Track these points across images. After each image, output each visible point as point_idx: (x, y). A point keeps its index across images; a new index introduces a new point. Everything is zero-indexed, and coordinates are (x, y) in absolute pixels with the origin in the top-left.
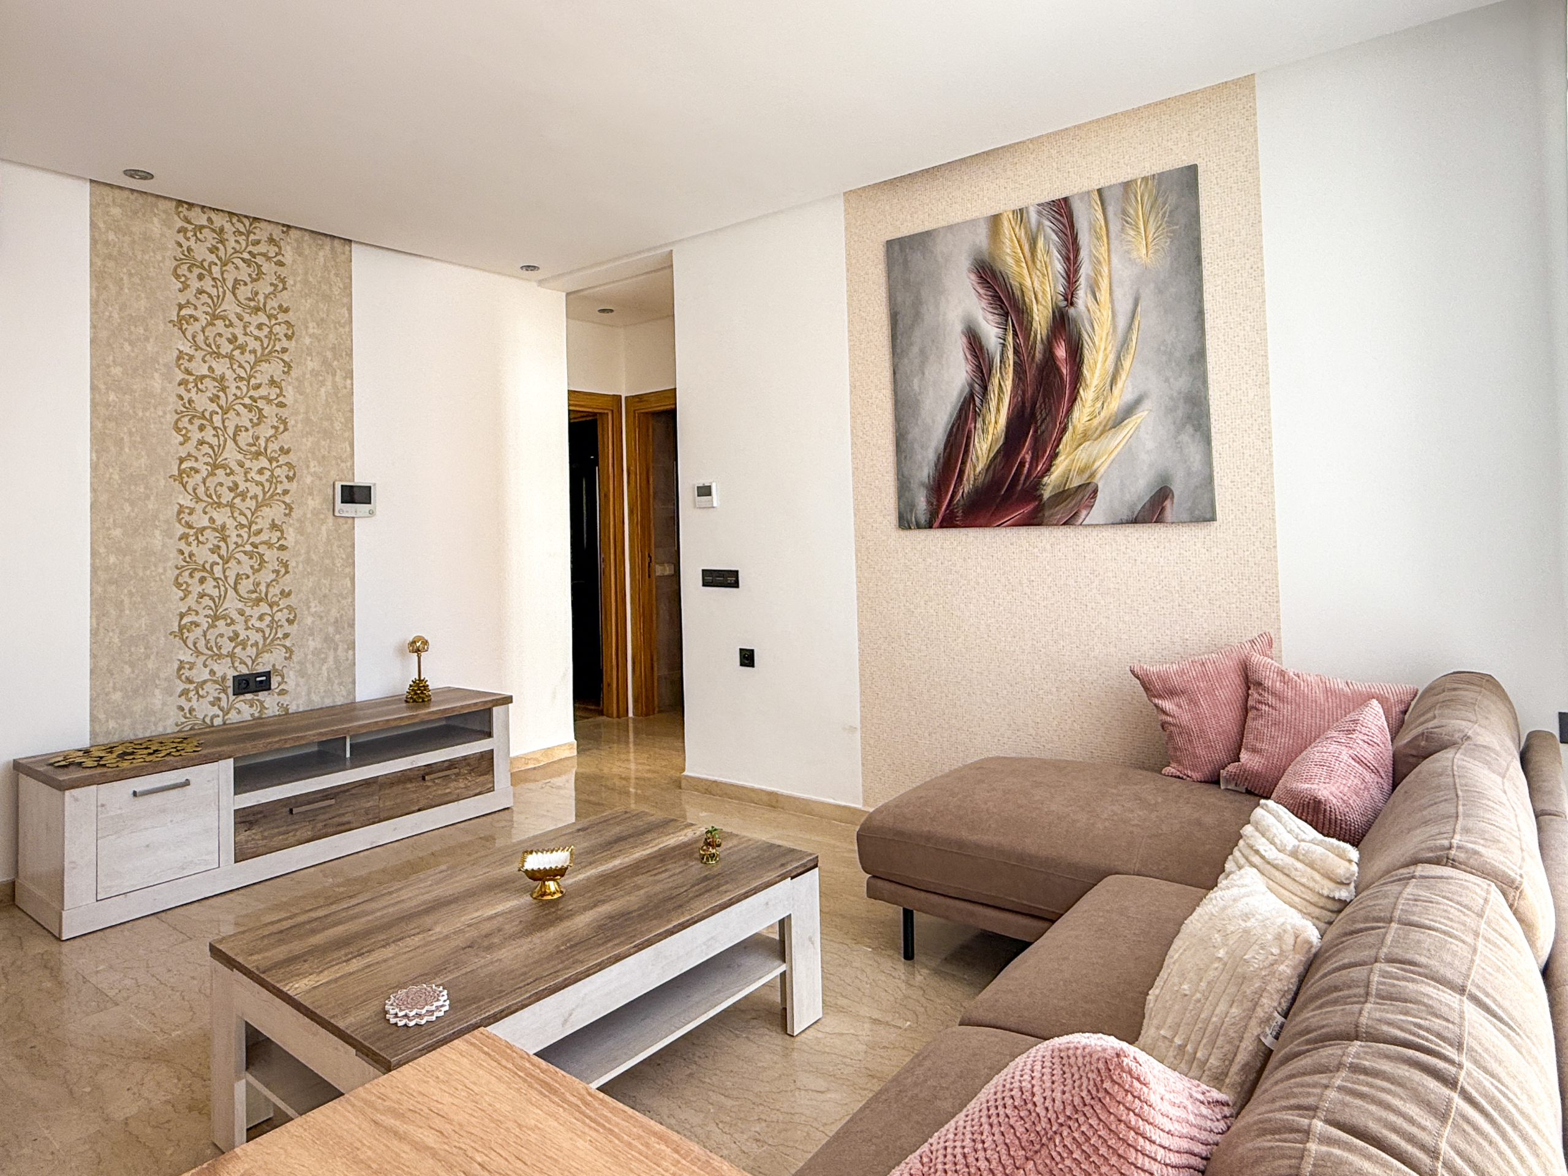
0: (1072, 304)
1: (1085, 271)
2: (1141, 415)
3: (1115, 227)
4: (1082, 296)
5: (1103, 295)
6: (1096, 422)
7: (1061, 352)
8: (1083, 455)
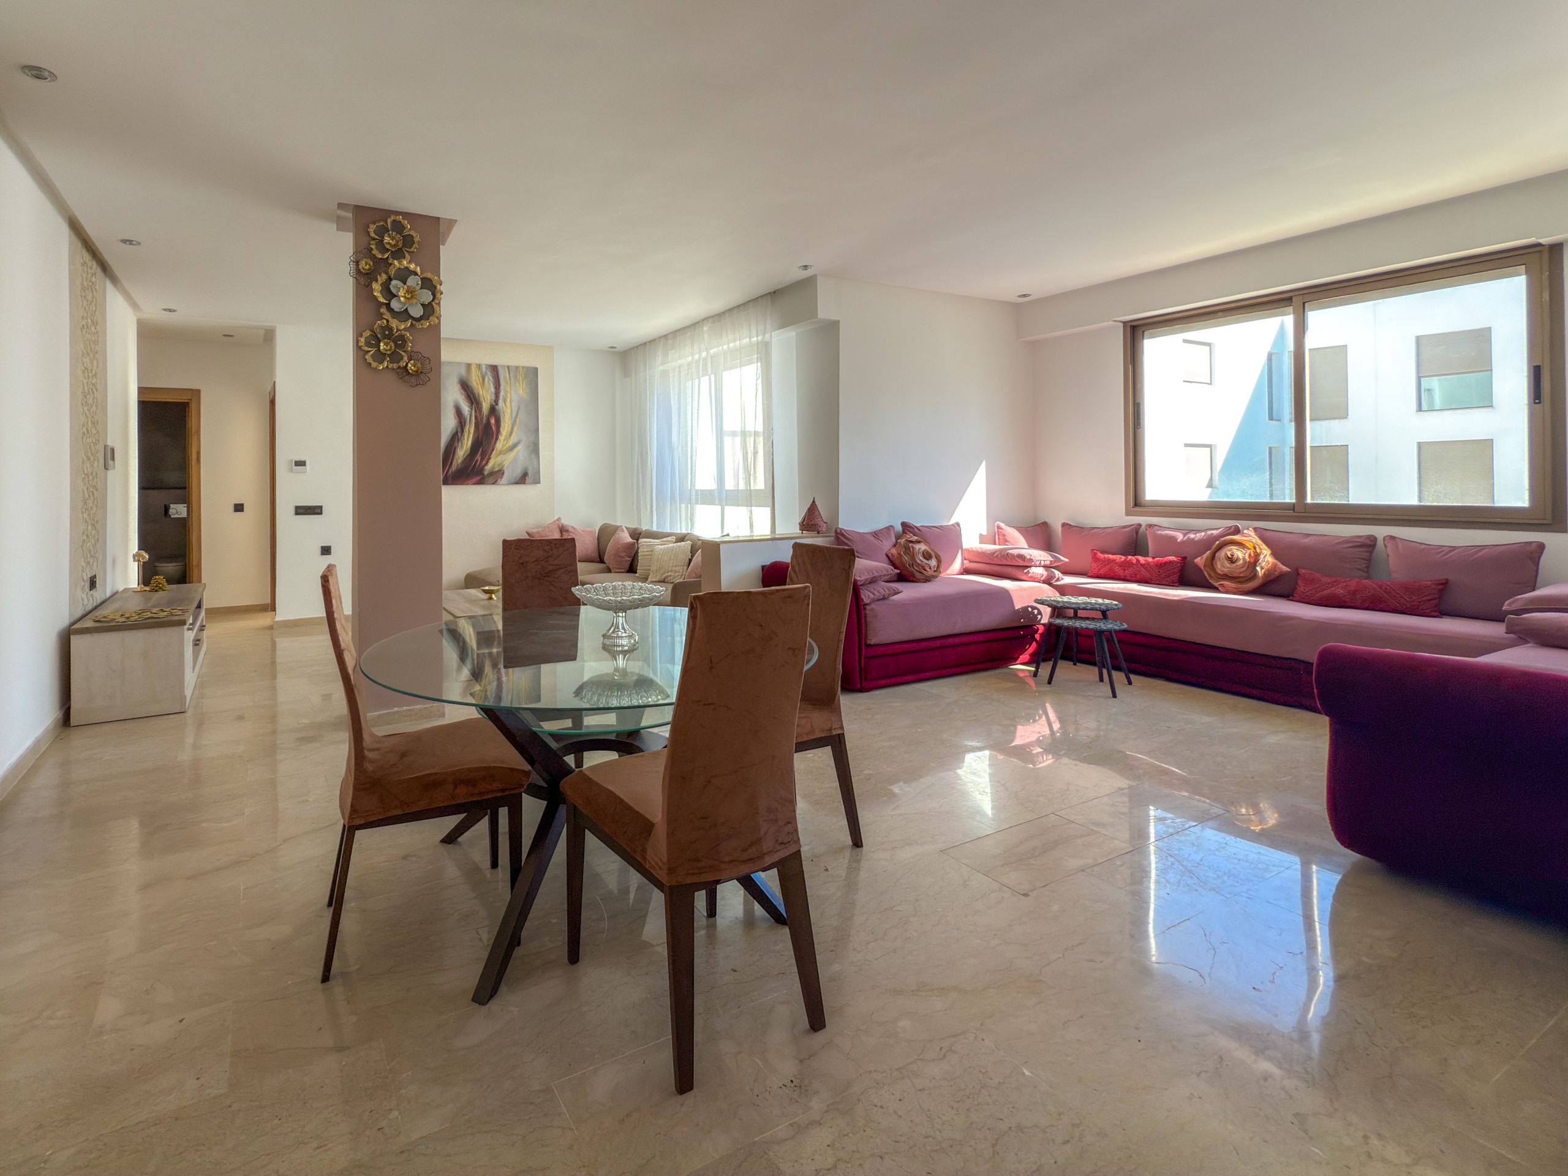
0: (497, 404)
1: (502, 393)
2: (519, 447)
3: (513, 381)
4: (501, 402)
5: (508, 403)
6: (504, 448)
7: (493, 421)
8: (499, 459)
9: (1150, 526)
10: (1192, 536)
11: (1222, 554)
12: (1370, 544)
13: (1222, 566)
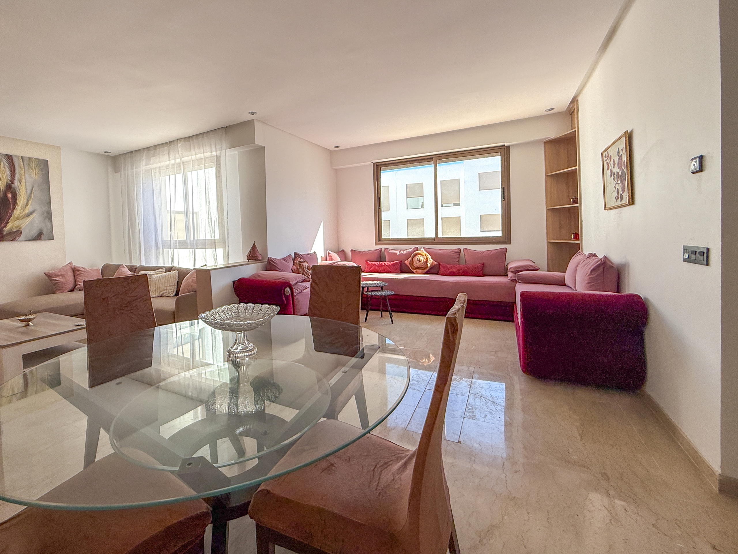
0: (13, 183)
1: (17, 176)
2: (35, 215)
3: (26, 167)
4: (16, 182)
5: (23, 183)
6: (21, 215)
7: (9, 195)
8: (17, 223)
9: (386, 249)
10: (402, 252)
11: (415, 259)
12: (459, 252)
13: (417, 264)
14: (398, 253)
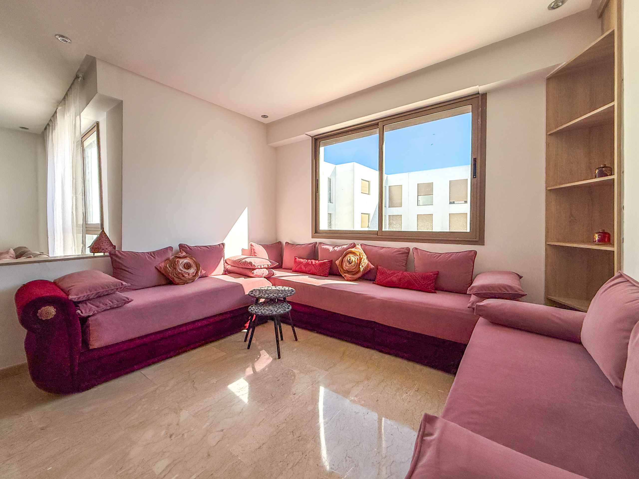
9: (320, 243)
10: (336, 248)
11: (345, 259)
12: (407, 252)
13: (346, 266)
14: (331, 249)
